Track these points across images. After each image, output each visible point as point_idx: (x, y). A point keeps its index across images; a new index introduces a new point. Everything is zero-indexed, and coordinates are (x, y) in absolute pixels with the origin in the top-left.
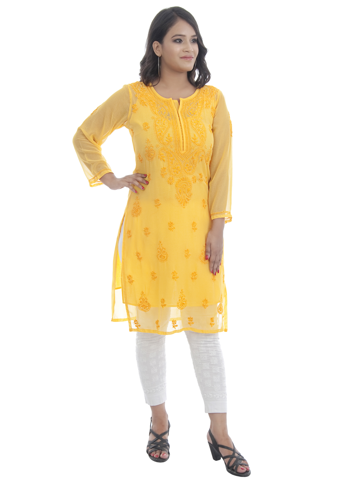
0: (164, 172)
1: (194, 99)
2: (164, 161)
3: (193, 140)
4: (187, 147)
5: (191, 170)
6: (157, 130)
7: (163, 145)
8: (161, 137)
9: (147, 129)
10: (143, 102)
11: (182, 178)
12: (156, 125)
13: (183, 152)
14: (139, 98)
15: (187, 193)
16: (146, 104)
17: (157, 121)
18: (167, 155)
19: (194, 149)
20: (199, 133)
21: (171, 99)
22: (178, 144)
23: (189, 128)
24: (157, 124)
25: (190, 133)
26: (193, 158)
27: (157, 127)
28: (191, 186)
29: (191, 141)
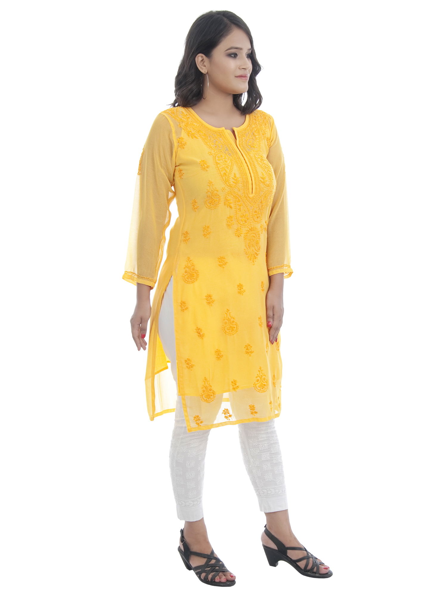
0: (231, 222)
1: (247, 127)
2: (231, 207)
3: (262, 180)
4: (256, 189)
5: (259, 218)
6: (220, 170)
7: (230, 188)
8: (226, 177)
9: (207, 169)
10: (191, 133)
11: (250, 228)
12: (217, 164)
13: (251, 196)
14: (184, 128)
15: (255, 246)
16: (196, 136)
17: (217, 158)
18: (234, 200)
19: (263, 191)
20: (266, 170)
21: (224, 128)
22: (246, 186)
23: (255, 165)
24: (218, 162)
25: (258, 172)
26: (261, 202)
27: (219, 166)
28: (259, 237)
29: (260, 181)
